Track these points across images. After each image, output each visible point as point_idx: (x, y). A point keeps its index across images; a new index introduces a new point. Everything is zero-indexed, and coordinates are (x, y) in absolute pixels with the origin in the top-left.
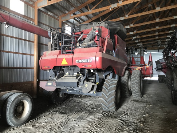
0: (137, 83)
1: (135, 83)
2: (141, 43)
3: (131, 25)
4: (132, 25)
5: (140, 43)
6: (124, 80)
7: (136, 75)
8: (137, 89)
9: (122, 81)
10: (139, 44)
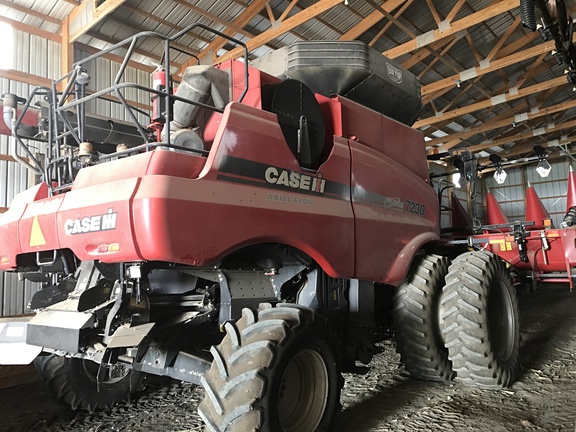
0: (467, 316)
1: (460, 317)
2: (564, 138)
3: (481, 63)
4: (486, 66)
5: (559, 139)
6: (412, 301)
7: (464, 274)
8: (468, 343)
9: (401, 305)
10: (555, 143)
